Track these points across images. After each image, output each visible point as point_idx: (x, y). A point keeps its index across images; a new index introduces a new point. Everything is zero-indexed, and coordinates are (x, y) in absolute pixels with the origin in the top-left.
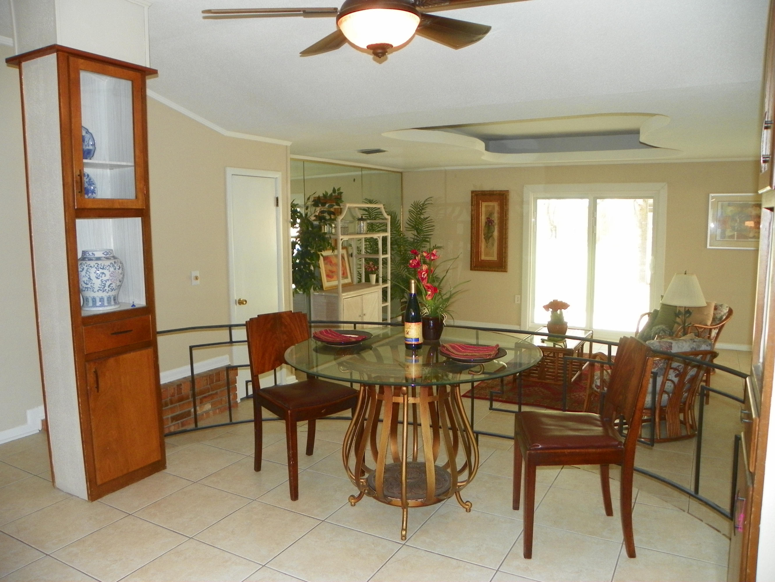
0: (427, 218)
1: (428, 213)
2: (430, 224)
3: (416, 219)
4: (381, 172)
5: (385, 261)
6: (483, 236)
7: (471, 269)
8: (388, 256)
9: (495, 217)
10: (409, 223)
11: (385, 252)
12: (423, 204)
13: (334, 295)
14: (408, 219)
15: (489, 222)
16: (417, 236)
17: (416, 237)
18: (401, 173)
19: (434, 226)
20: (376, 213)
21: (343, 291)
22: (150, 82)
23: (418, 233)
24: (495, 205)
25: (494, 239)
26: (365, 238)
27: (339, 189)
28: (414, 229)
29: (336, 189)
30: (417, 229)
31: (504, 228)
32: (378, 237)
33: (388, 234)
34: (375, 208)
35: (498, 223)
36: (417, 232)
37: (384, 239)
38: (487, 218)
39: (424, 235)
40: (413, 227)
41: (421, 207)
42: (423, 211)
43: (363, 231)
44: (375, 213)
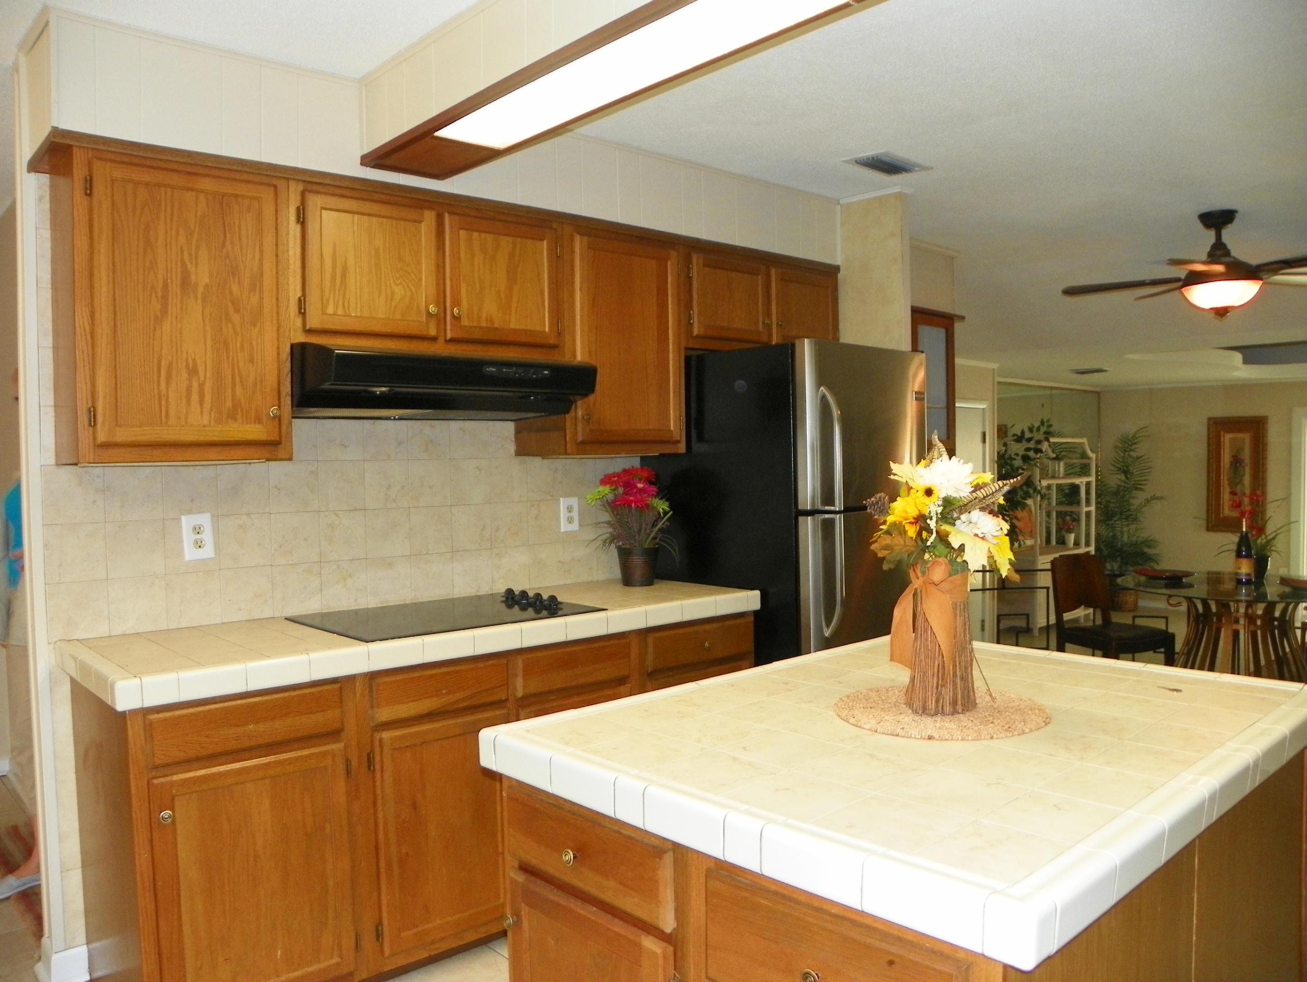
0: (1141, 457)
1: (1141, 449)
2: (1146, 464)
3: (1124, 457)
4: (1064, 392)
5: (1088, 514)
6: (1226, 483)
7: (1208, 529)
8: (1093, 508)
9: (1246, 455)
10: (1113, 463)
11: (1088, 503)
12: (1133, 437)
13: (1030, 558)
14: (1114, 459)
15: (1236, 462)
16: (1125, 482)
17: (1123, 484)
18: (1098, 393)
19: (1151, 468)
20: (1062, 450)
21: (1041, 554)
22: (958, 326)
23: (1127, 478)
24: (1246, 438)
25: (1243, 485)
26: (1057, 484)
27: (1048, 421)
28: (1120, 472)
29: (1045, 420)
30: (1125, 473)
31: (1261, 469)
32: (1081, 482)
33: (1092, 479)
34: (1058, 443)
35: (1250, 464)
36: (1126, 475)
37: (1088, 484)
38: (1233, 456)
39: (1135, 481)
40: (1120, 469)
41: (1130, 441)
42: (1134, 447)
43: (1059, 474)
44: (1059, 449)
